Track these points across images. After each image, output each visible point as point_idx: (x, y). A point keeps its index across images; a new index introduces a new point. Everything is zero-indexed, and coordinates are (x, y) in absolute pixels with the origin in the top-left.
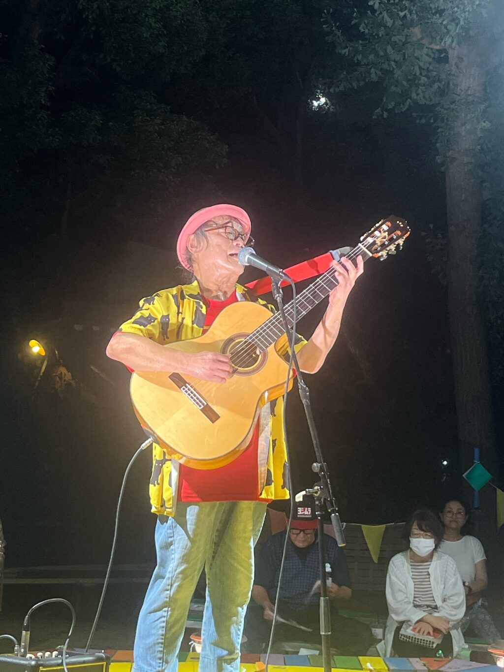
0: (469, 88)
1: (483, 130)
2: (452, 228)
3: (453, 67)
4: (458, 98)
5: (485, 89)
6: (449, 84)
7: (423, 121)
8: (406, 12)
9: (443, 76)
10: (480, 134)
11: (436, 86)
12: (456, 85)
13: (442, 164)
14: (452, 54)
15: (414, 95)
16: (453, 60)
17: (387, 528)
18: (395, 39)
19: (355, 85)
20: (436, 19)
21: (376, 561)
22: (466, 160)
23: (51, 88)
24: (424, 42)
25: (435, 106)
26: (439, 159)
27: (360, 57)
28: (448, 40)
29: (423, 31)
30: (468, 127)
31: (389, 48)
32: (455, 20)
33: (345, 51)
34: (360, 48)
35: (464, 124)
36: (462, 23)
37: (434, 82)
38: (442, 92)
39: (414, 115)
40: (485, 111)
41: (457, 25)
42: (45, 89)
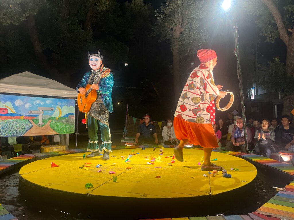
0: (177, 36)
1: (180, 44)
2: (174, 64)
3: (174, 32)
4: (175, 38)
5: (180, 36)
6: (173, 35)
7: (168, 42)
8: (164, 20)
9: (172, 33)
10: (179, 45)
11: (170, 35)
12: (175, 35)
13: (172, 51)
14: (174, 29)
15: (166, 37)
16: (174, 30)
17: (162, 123)
18: (162, 26)
19: (154, 35)
20: (170, 21)
21: (160, 128)
22: (177, 50)
23: (93, 36)
24: (168, 26)
25: (171, 39)
26: (171, 50)
27: (155, 29)
28: (173, 26)
29: (168, 24)
30: (177, 43)
31: (161, 28)
32: (174, 22)
33: (152, 28)
34: (155, 28)
35: (176, 43)
36: (176, 22)
37: (170, 34)
38: (172, 37)
39: (166, 41)
40: (180, 40)
41: (175, 23)
42: (91, 36)
